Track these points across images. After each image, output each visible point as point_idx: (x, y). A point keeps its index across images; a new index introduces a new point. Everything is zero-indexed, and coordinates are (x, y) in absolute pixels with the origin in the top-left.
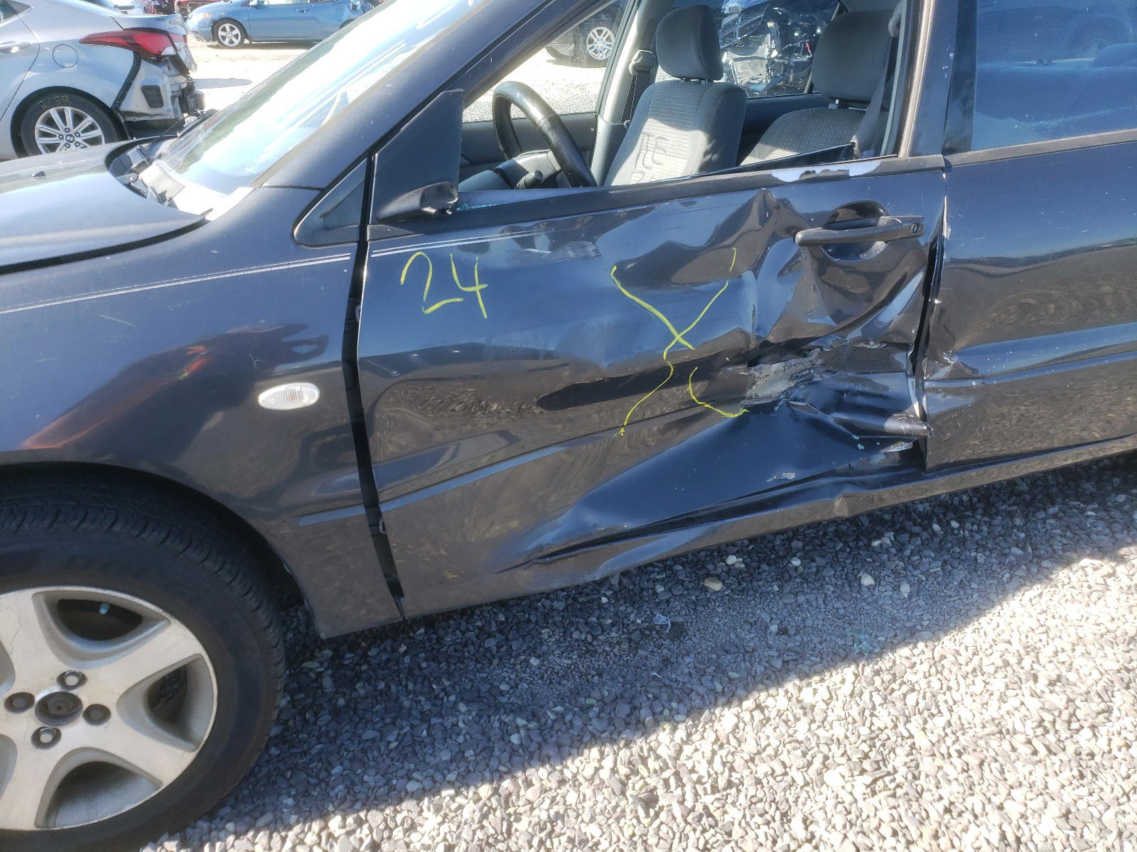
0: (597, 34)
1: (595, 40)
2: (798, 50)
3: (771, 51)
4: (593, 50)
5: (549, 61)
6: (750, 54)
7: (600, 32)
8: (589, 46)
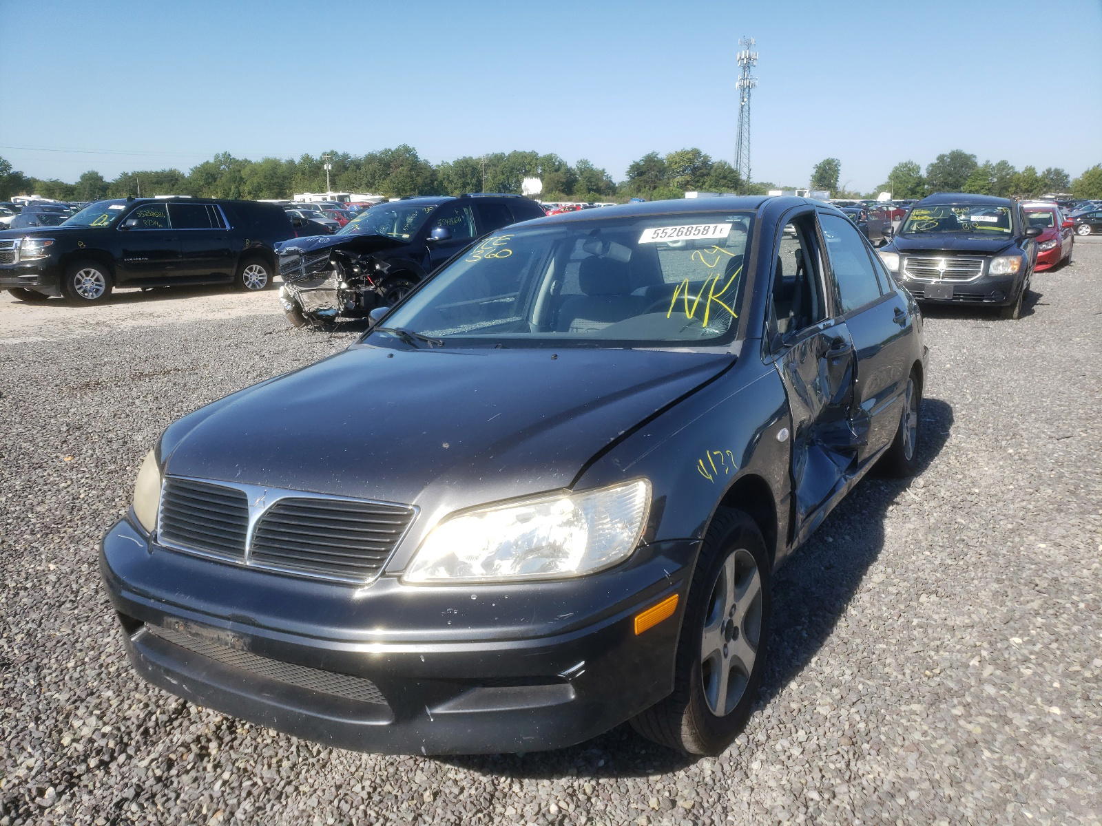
0: (84, 275)
1: (83, 281)
2: (362, 282)
3: (340, 283)
4: (82, 290)
5: (14, 302)
6: (317, 286)
7: (87, 273)
8: (77, 287)
